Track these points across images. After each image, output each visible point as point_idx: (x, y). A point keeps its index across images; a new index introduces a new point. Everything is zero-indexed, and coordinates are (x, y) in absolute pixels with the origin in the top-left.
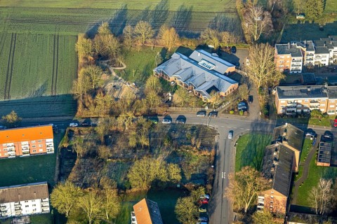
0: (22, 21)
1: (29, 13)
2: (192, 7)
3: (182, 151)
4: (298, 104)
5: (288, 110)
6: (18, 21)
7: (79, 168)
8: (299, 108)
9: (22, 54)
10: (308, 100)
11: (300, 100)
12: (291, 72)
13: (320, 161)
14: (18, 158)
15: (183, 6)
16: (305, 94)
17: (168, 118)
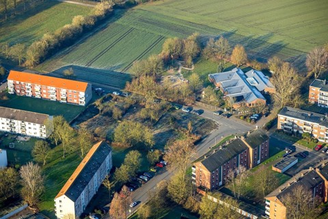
0: (147, 22)
1: (158, 18)
2: (288, 44)
3: (178, 131)
4: (293, 123)
5: (285, 126)
6: (144, 21)
7: (94, 120)
8: (296, 128)
9: (126, 42)
10: (302, 121)
11: (296, 121)
12: (319, 105)
13: (275, 166)
14: (57, 102)
15: (281, 41)
16: (304, 117)
17: (190, 109)
